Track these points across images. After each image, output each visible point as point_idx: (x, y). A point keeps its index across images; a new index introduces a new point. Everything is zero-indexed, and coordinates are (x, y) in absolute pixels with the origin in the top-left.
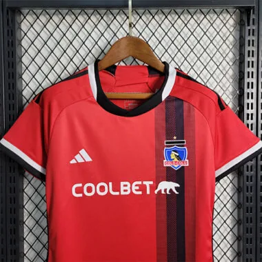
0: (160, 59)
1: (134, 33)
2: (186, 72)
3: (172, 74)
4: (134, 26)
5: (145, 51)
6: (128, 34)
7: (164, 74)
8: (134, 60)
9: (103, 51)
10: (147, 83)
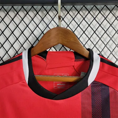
0: (84, 46)
1: (63, 25)
2: (106, 57)
3: (97, 60)
4: (63, 19)
5: (72, 40)
6: (58, 26)
7: (89, 59)
8: (63, 46)
9: (37, 39)
10: (73, 66)
